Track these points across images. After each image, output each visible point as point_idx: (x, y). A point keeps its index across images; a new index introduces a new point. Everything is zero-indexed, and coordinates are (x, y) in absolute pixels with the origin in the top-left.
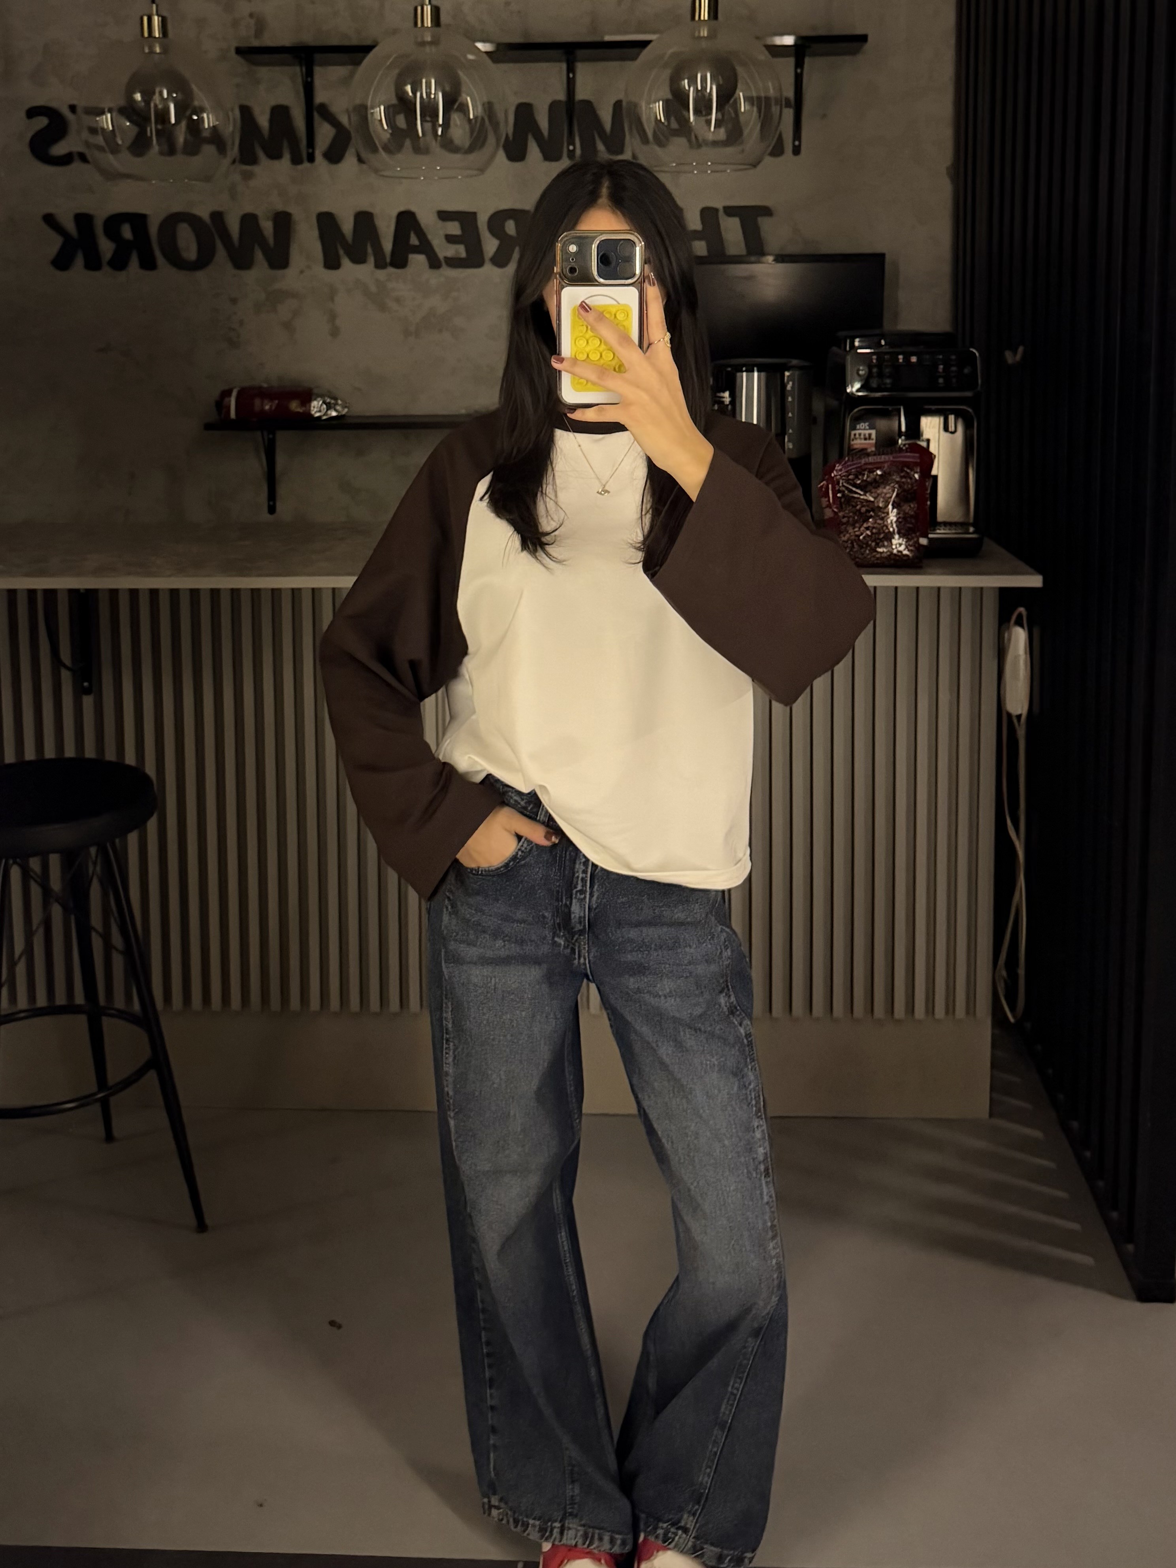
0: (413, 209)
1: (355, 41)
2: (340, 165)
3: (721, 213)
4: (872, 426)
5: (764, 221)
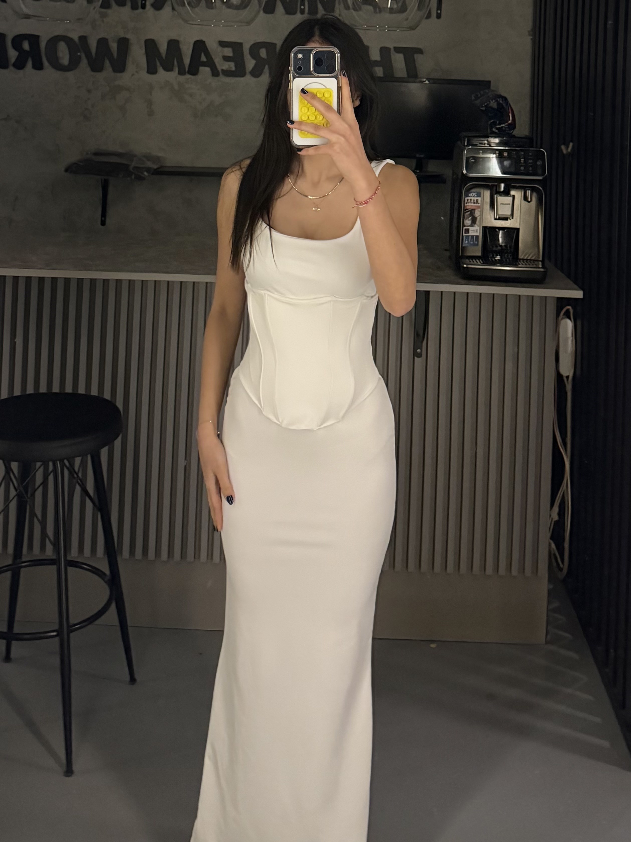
0: (204, 39)
2: (161, 11)
3: (392, 51)
4: (479, 195)
5: (418, 57)
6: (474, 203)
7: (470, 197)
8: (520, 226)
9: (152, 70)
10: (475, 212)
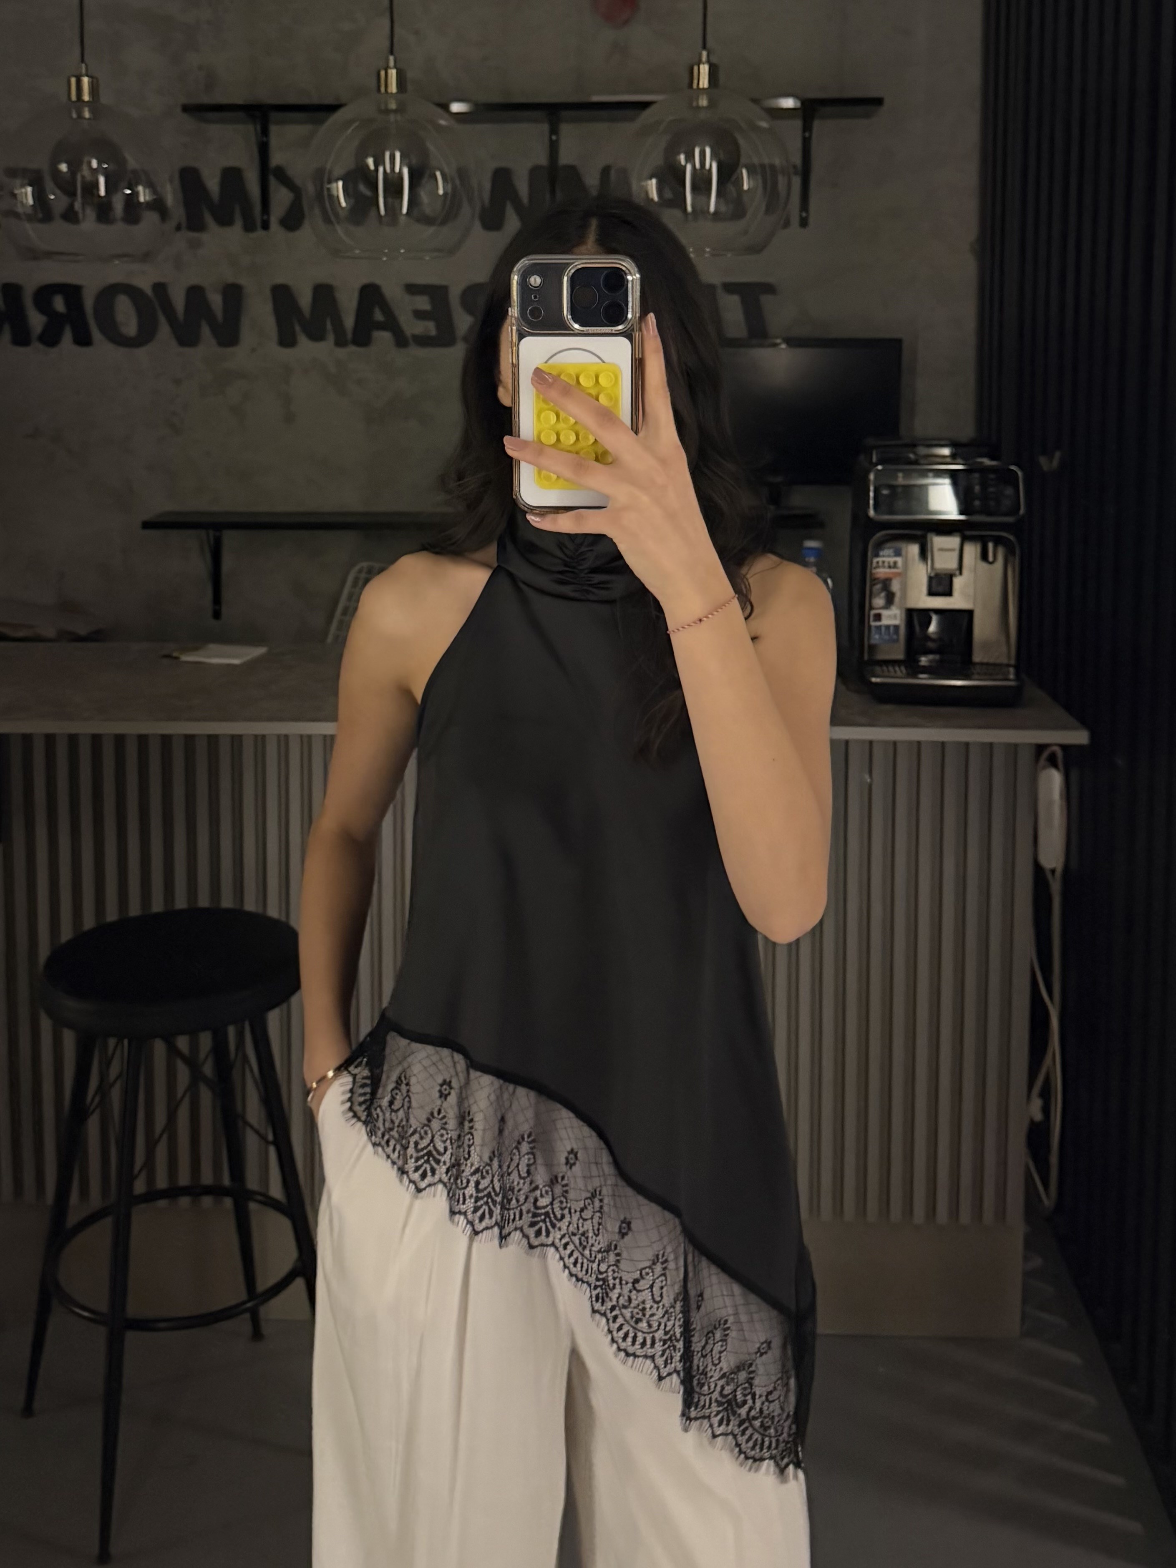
0: (378, 281)
1: (315, 100)
2: (297, 233)
3: (720, 292)
4: (898, 553)
5: (766, 300)
6: (890, 567)
7: (882, 556)
8: (974, 604)
9: (287, 340)
10: (890, 585)
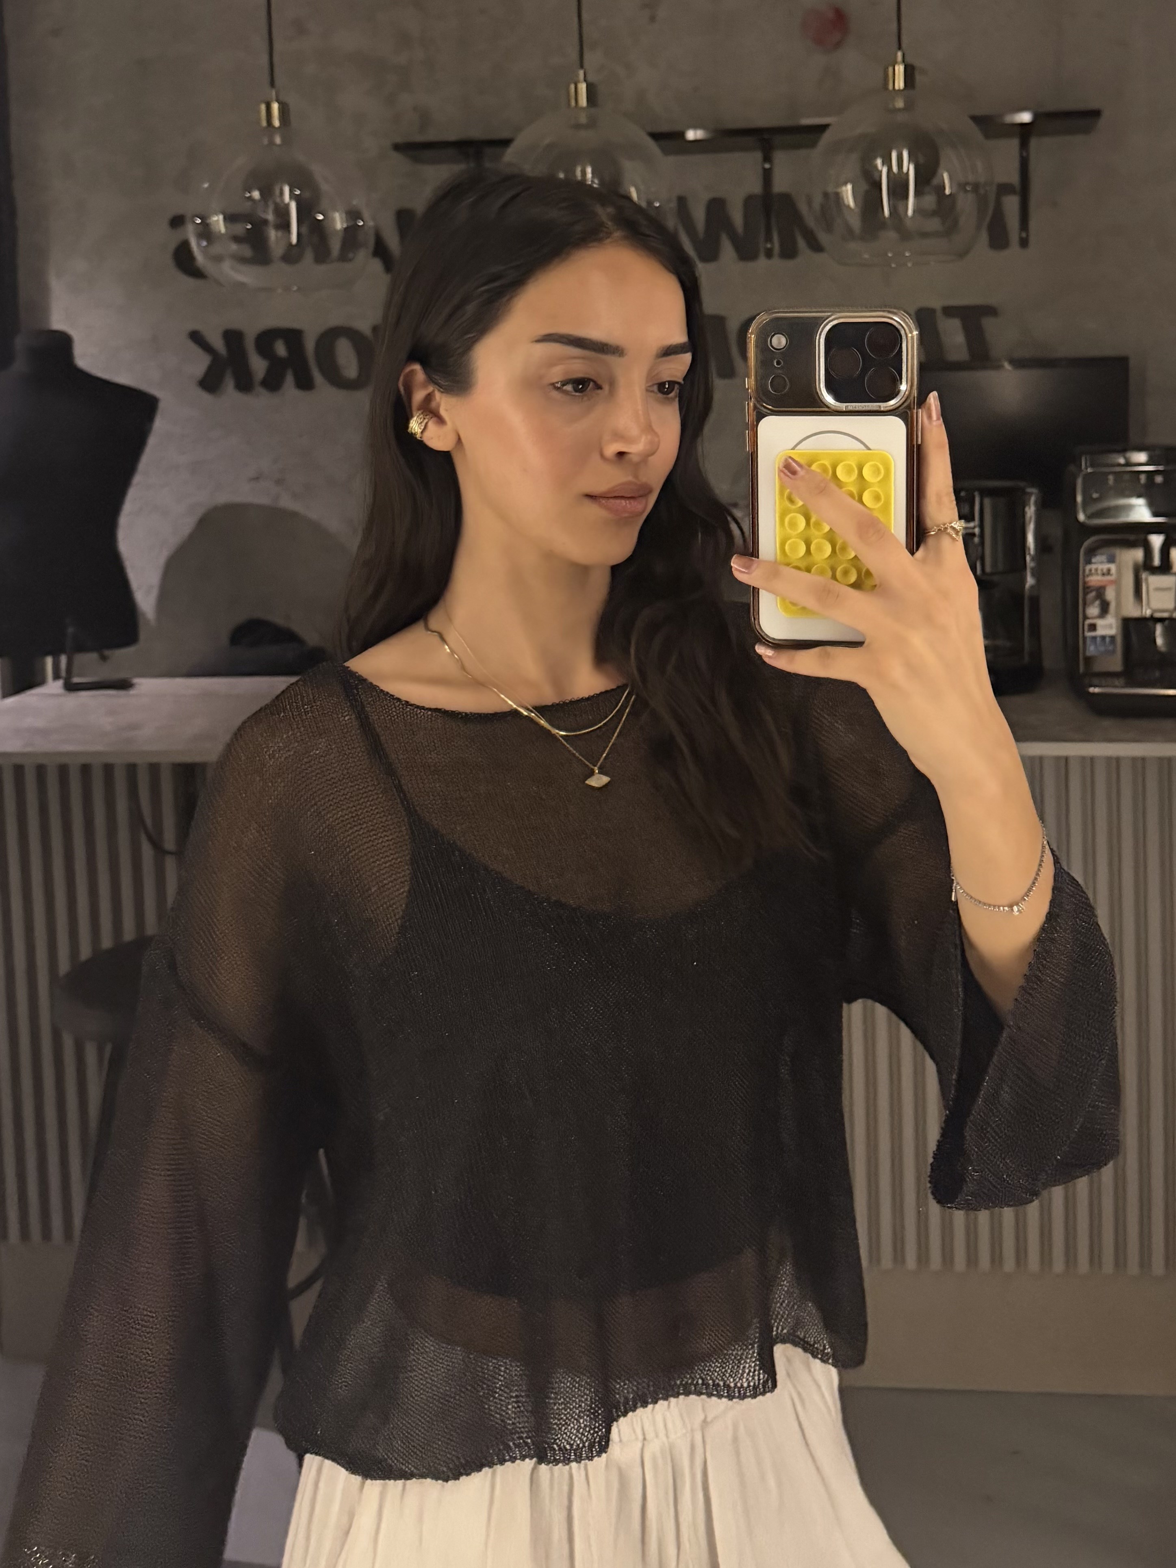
3: (940, 317)
4: (1111, 560)
5: (988, 322)
6: (1103, 574)
7: (1095, 563)
10: (1104, 592)
